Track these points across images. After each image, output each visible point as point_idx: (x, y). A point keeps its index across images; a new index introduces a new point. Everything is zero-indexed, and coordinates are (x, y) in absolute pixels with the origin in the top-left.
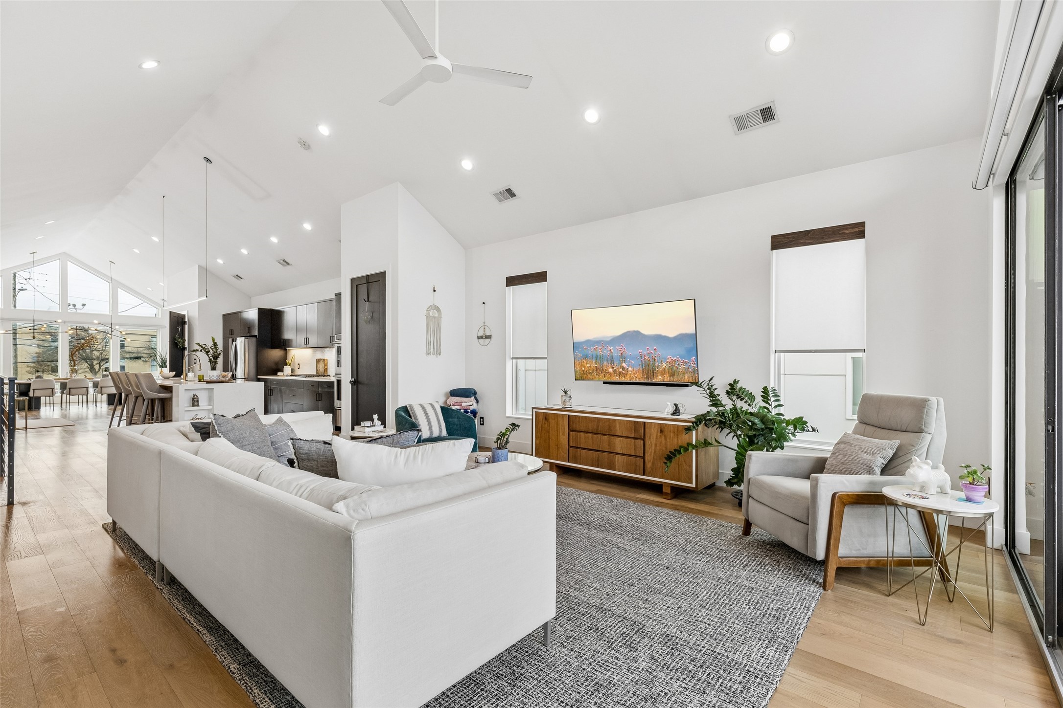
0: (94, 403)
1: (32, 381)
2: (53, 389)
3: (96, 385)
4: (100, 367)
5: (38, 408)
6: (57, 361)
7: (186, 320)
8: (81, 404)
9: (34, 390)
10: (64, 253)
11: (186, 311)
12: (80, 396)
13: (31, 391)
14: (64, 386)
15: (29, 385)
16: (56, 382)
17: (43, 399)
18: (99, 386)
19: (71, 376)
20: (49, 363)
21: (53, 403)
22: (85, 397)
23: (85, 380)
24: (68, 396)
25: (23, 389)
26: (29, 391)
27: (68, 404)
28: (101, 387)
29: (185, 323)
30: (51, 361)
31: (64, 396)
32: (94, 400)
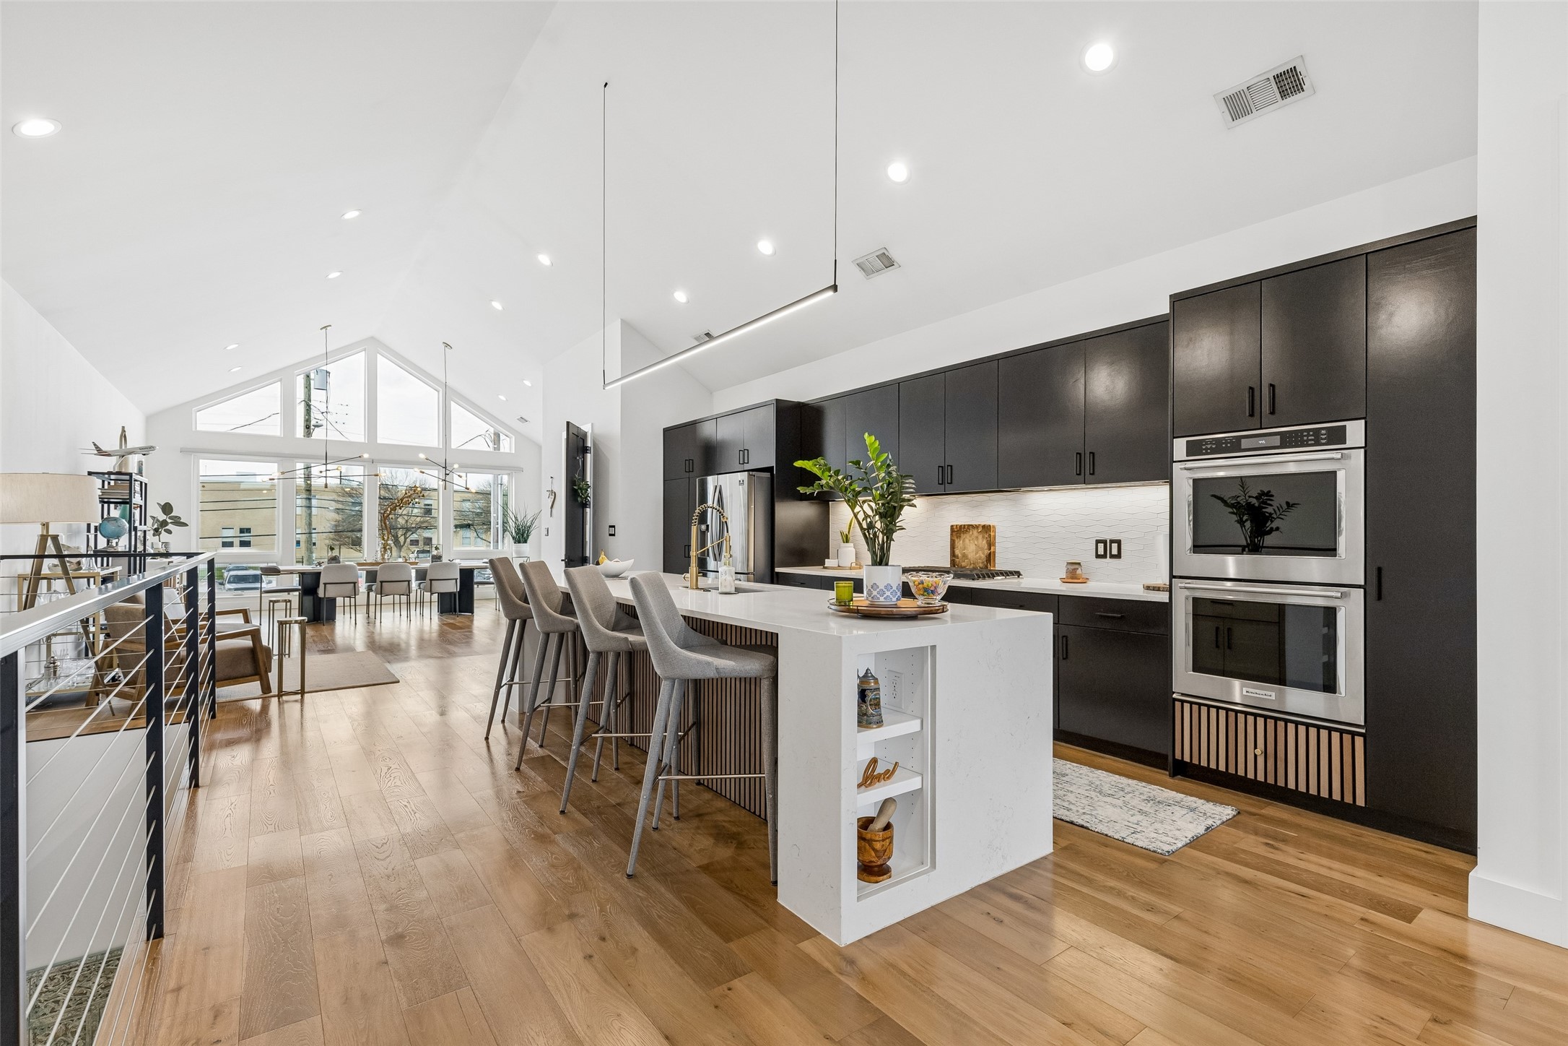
0: (419, 605)
1: (322, 568)
2: (355, 583)
3: (422, 575)
4: (406, 539)
5: (331, 618)
6: (360, 530)
7: (589, 444)
8: (397, 607)
9: (325, 584)
10: (372, 338)
11: (590, 425)
12: (397, 597)
13: (322, 586)
14: (372, 577)
15: (318, 574)
16: (360, 570)
17: (339, 601)
18: (428, 577)
19: (383, 559)
20: (349, 534)
21: (355, 606)
22: (404, 598)
23: (406, 566)
24: (379, 596)
25: (309, 580)
26: (318, 586)
27: (378, 607)
28: (431, 580)
29: (585, 450)
30: (353, 531)
31: (372, 594)
32: (418, 600)
